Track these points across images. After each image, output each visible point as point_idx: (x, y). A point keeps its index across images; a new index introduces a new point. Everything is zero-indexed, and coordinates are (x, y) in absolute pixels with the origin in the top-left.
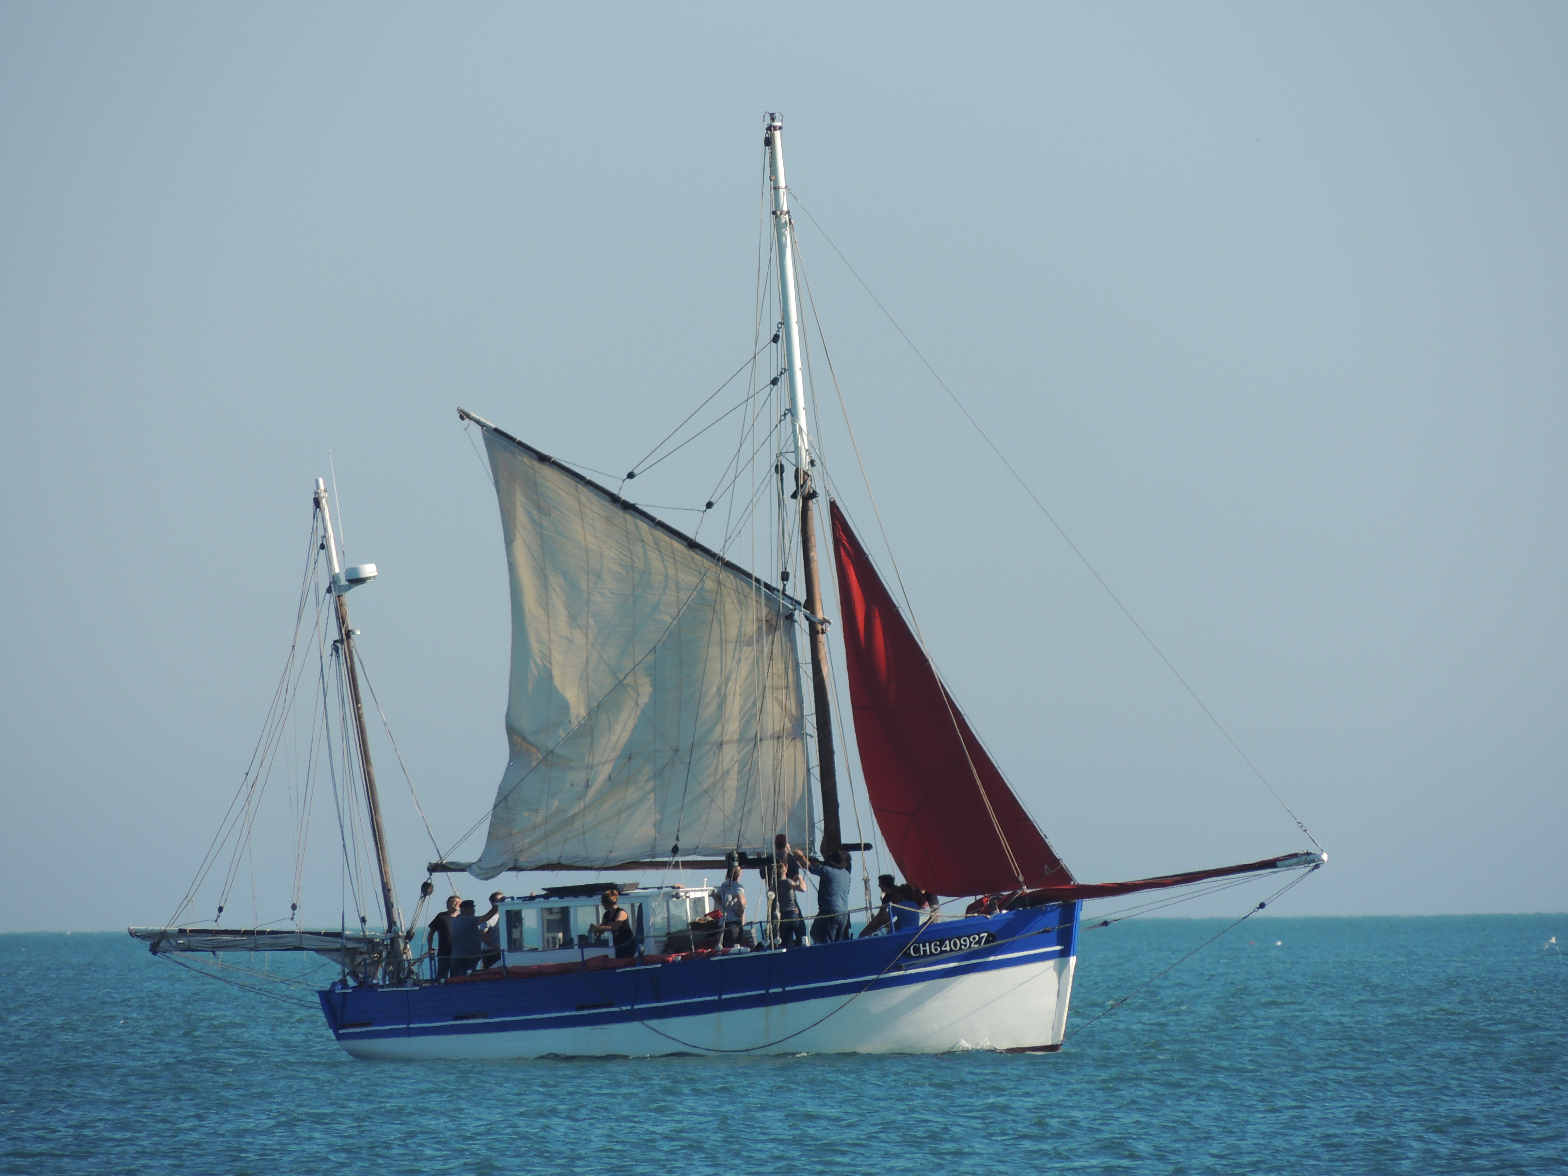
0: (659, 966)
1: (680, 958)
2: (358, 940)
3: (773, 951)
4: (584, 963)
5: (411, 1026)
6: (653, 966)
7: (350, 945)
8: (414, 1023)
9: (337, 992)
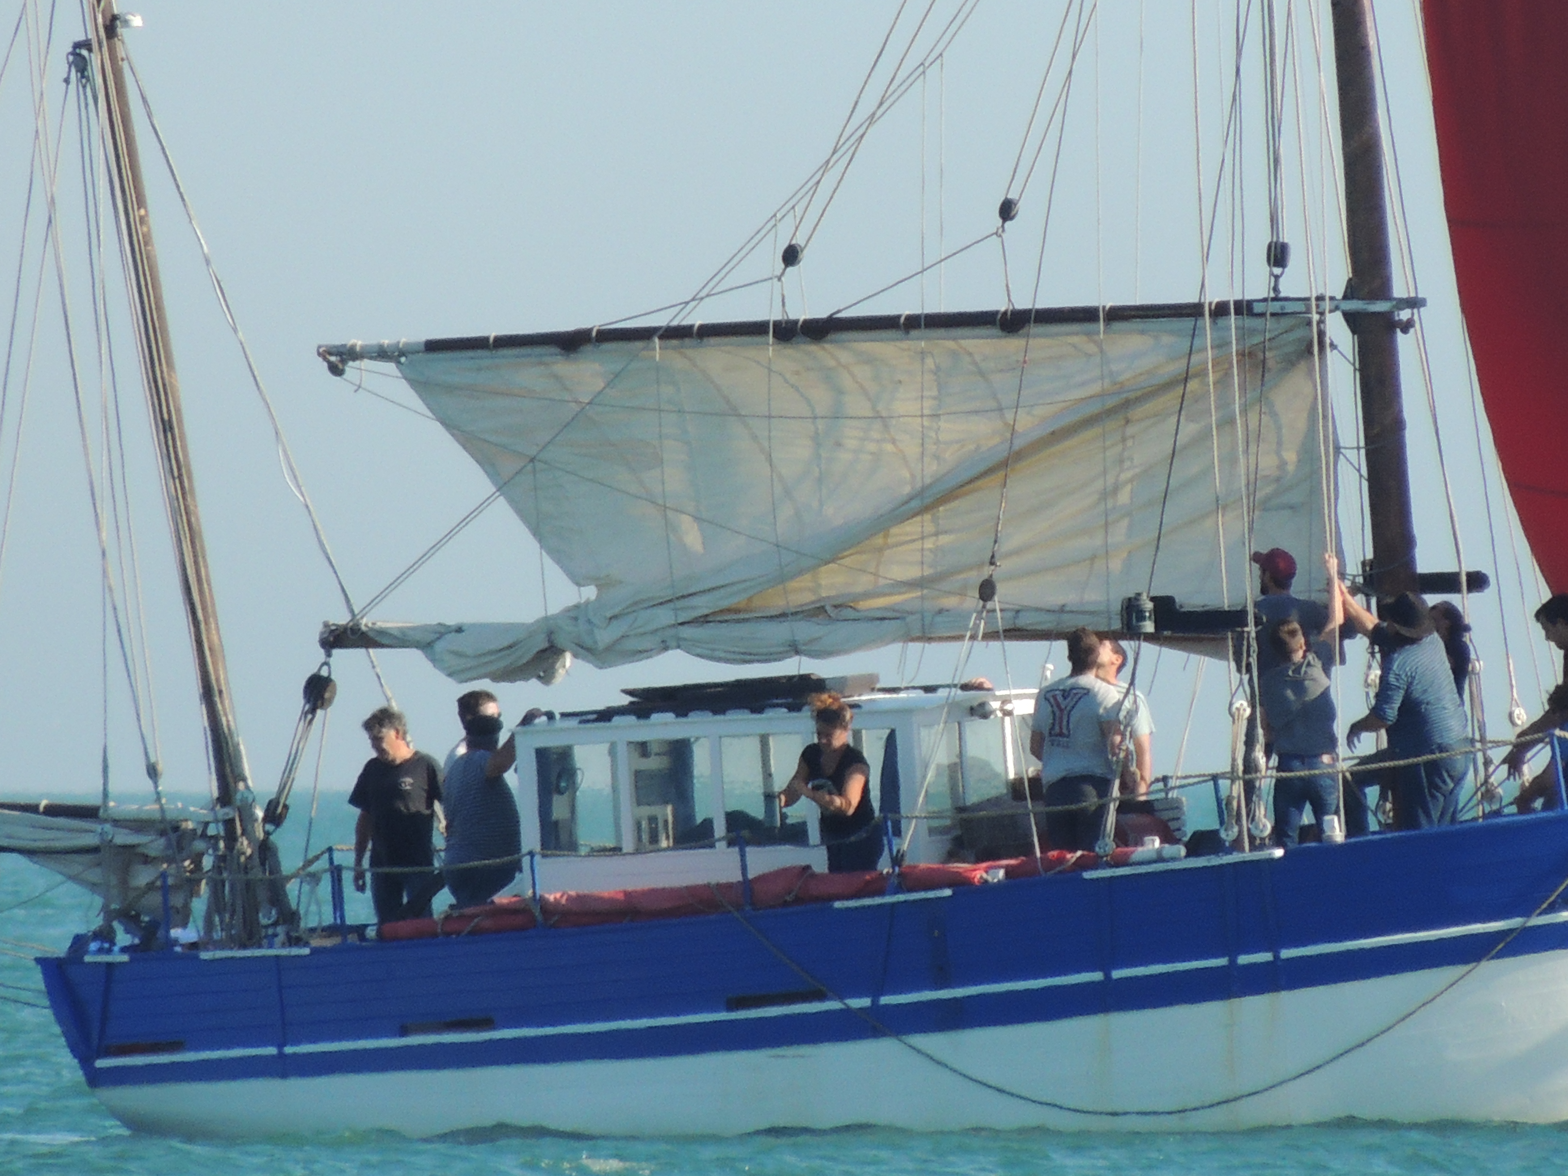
0: (948, 892)
1: (1001, 873)
2: (139, 825)
3: (1247, 855)
4: (747, 885)
5: (289, 1050)
6: (931, 895)
7: (123, 838)
8: (297, 1042)
9: (88, 959)
